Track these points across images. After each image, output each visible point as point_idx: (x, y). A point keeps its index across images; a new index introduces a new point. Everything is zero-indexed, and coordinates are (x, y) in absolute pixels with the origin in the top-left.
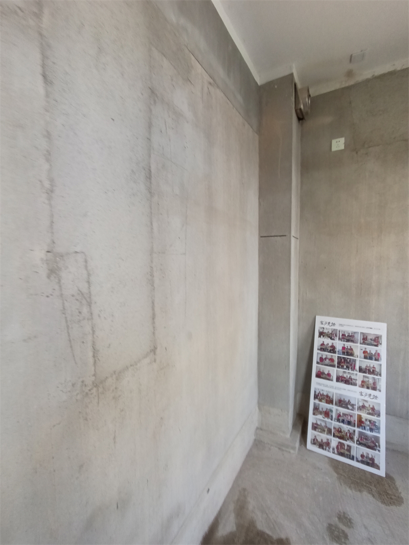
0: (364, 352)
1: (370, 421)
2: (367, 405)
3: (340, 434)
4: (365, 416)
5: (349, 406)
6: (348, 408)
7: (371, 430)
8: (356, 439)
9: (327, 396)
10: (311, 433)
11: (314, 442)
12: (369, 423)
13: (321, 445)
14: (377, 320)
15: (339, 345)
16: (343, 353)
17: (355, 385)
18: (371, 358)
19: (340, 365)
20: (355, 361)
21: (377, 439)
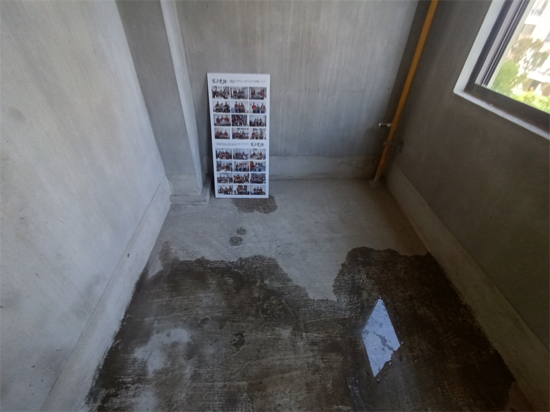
0: (253, 107)
1: (259, 164)
2: (256, 152)
3: (239, 180)
4: (255, 161)
5: (244, 157)
6: (243, 159)
7: (260, 170)
8: (249, 180)
9: (227, 153)
10: (217, 186)
11: (221, 191)
12: (257, 166)
13: (226, 192)
14: (262, 72)
15: (232, 103)
16: (236, 111)
17: (247, 138)
18: (258, 112)
19: (234, 123)
20: (246, 116)
21: (264, 176)
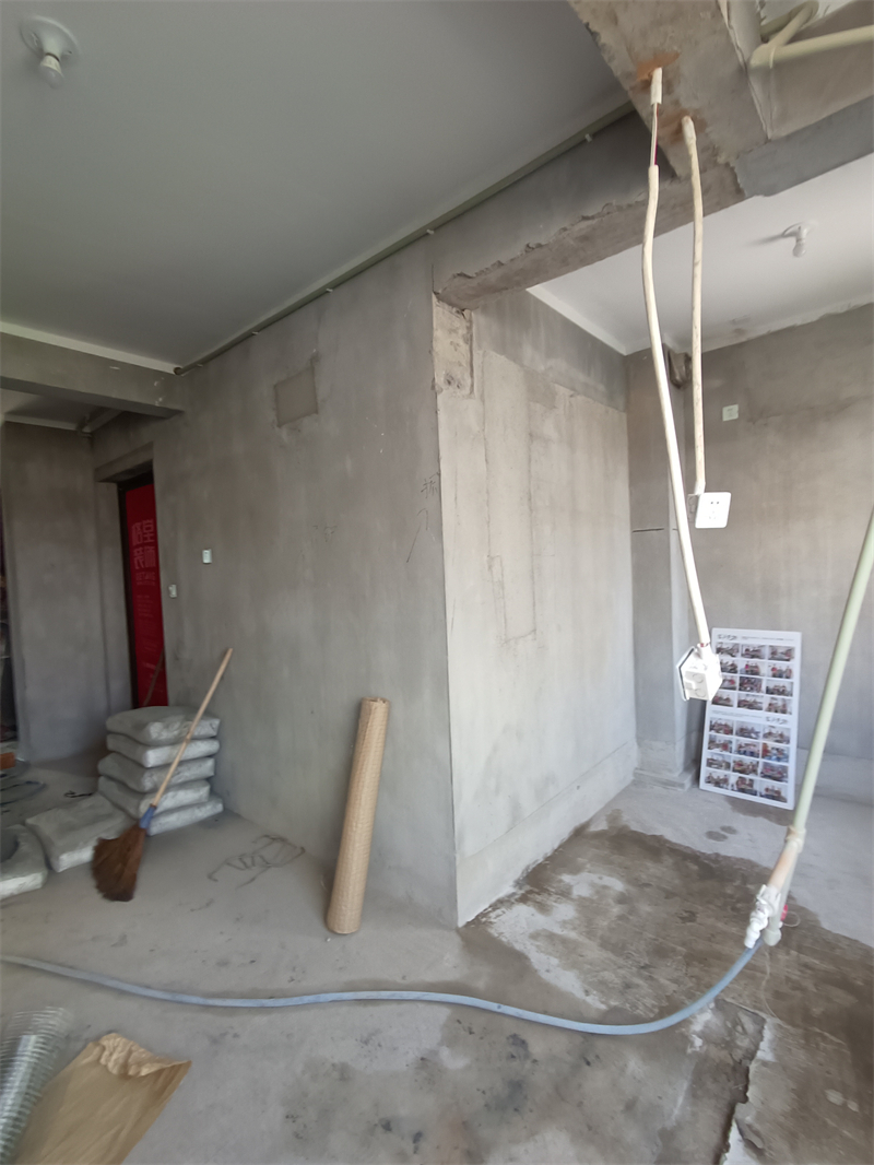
0: (773, 669)
1: (777, 750)
2: (774, 731)
3: (741, 768)
4: (771, 744)
5: (753, 735)
6: (751, 737)
7: (779, 759)
8: (759, 770)
9: (726, 725)
10: (705, 771)
11: (709, 780)
12: (775, 752)
13: (718, 783)
14: (790, 629)
15: (741, 662)
16: (747, 672)
17: (760, 709)
18: (780, 676)
19: (742, 686)
20: (760, 680)
21: (785, 769)
